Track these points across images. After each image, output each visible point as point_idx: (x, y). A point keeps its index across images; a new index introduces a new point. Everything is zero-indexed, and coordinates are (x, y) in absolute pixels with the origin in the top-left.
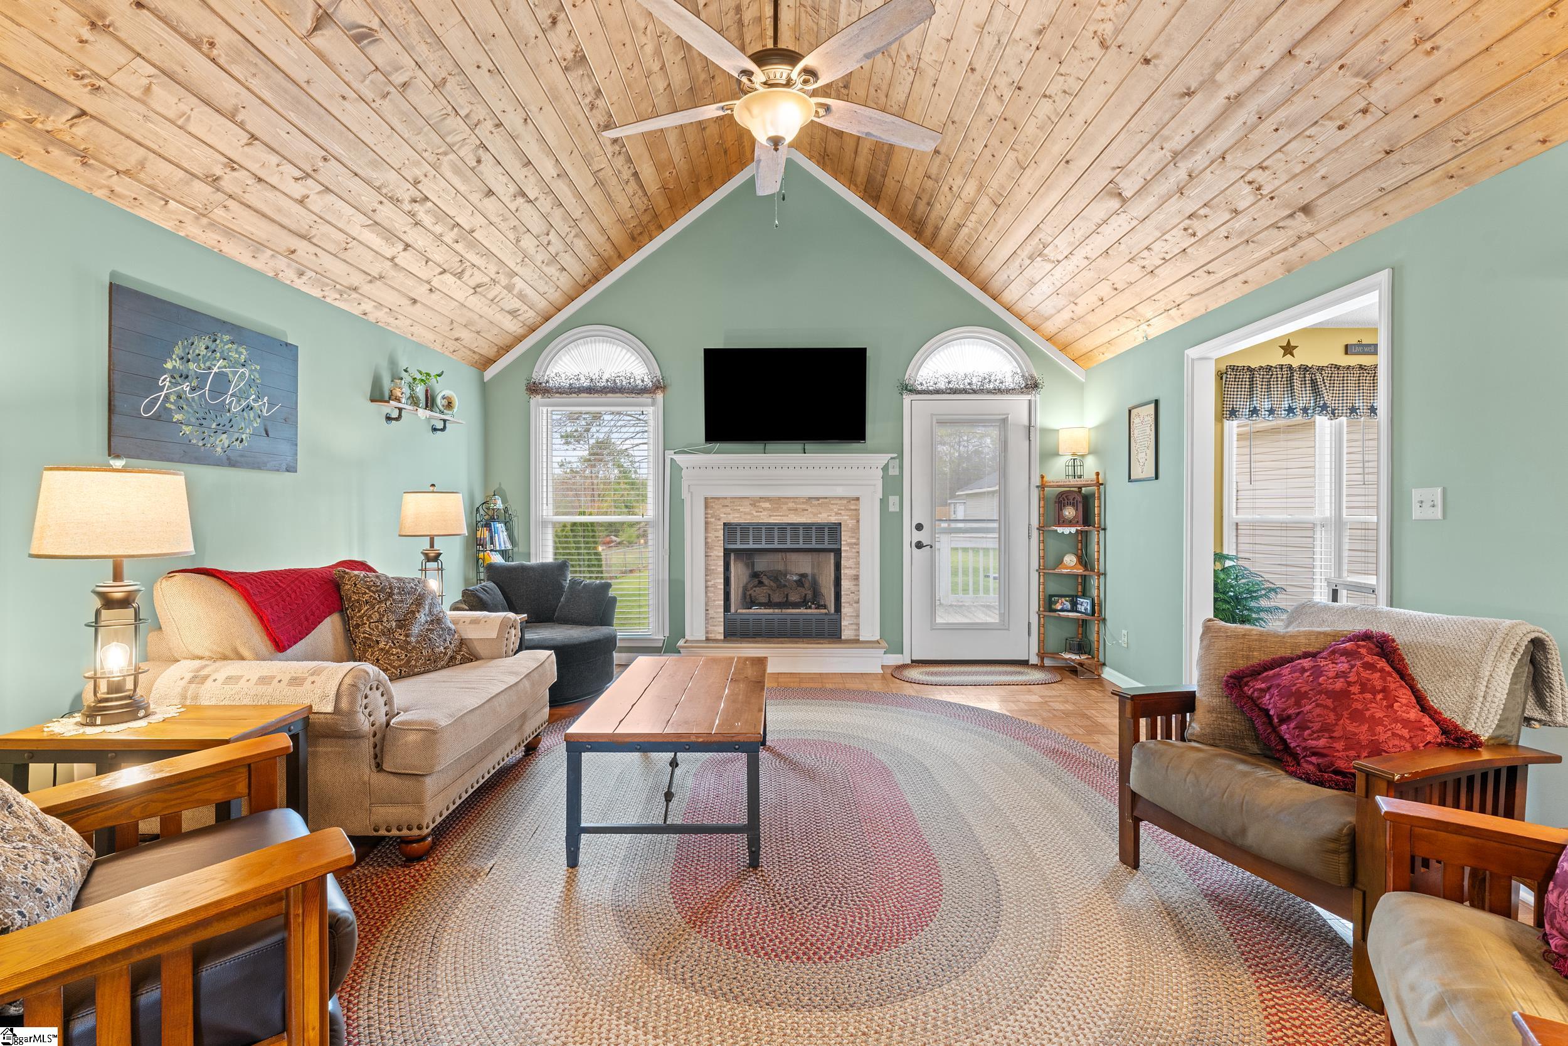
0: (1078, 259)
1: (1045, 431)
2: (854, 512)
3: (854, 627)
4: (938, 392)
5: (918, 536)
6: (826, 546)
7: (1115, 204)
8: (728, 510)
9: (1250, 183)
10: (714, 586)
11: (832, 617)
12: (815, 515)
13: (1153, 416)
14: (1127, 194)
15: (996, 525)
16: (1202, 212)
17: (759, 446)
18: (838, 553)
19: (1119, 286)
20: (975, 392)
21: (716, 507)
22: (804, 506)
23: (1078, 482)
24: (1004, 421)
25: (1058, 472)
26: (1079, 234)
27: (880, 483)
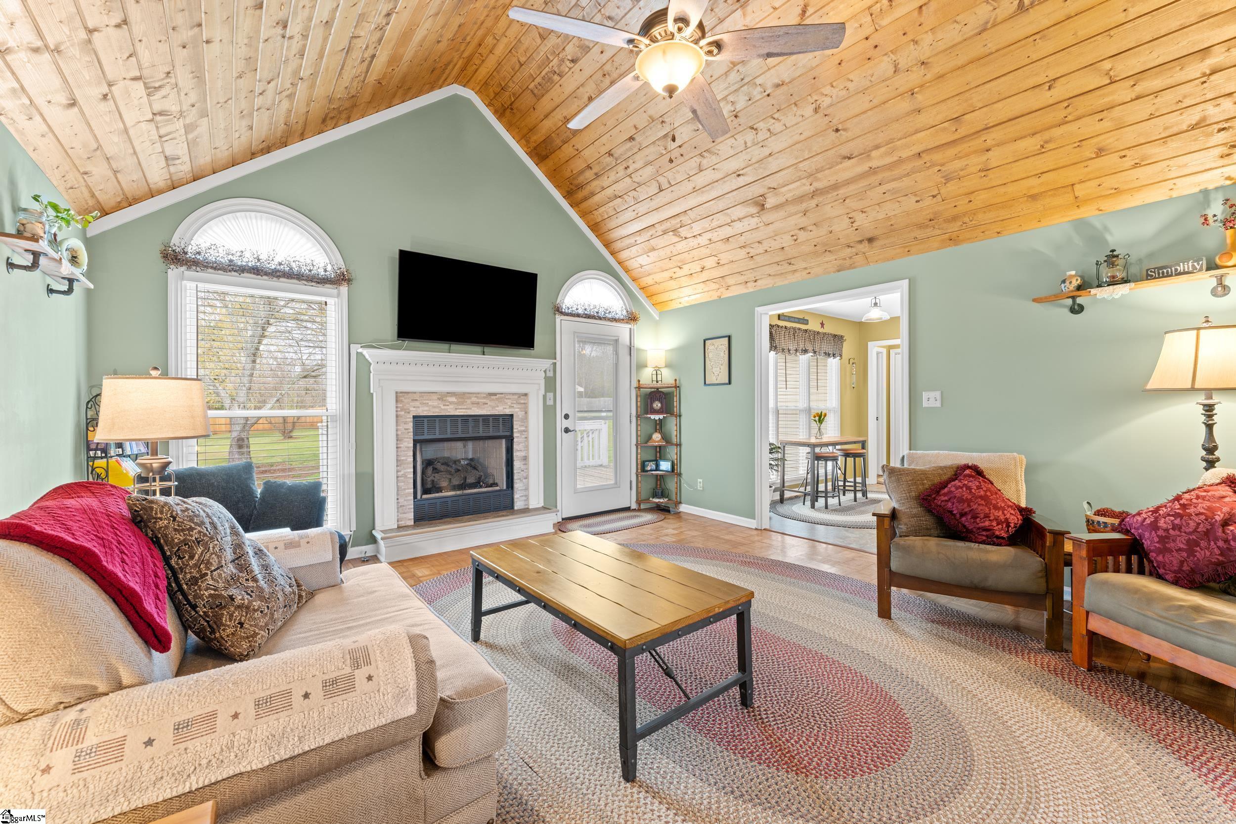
0: (703, 240)
1: (638, 350)
2: (523, 406)
3: (524, 498)
4: (578, 315)
5: (566, 424)
6: (501, 433)
7: (754, 210)
8: (417, 404)
9: (850, 218)
10: (405, 476)
11: (505, 492)
12: (493, 408)
13: (727, 345)
14: (767, 206)
15: (610, 414)
16: (810, 228)
17: (445, 346)
18: (510, 440)
19: (722, 262)
20: (600, 318)
21: (406, 401)
22: (485, 401)
23: (659, 385)
24: (617, 341)
25: (647, 377)
26: (715, 224)
27: (542, 382)
